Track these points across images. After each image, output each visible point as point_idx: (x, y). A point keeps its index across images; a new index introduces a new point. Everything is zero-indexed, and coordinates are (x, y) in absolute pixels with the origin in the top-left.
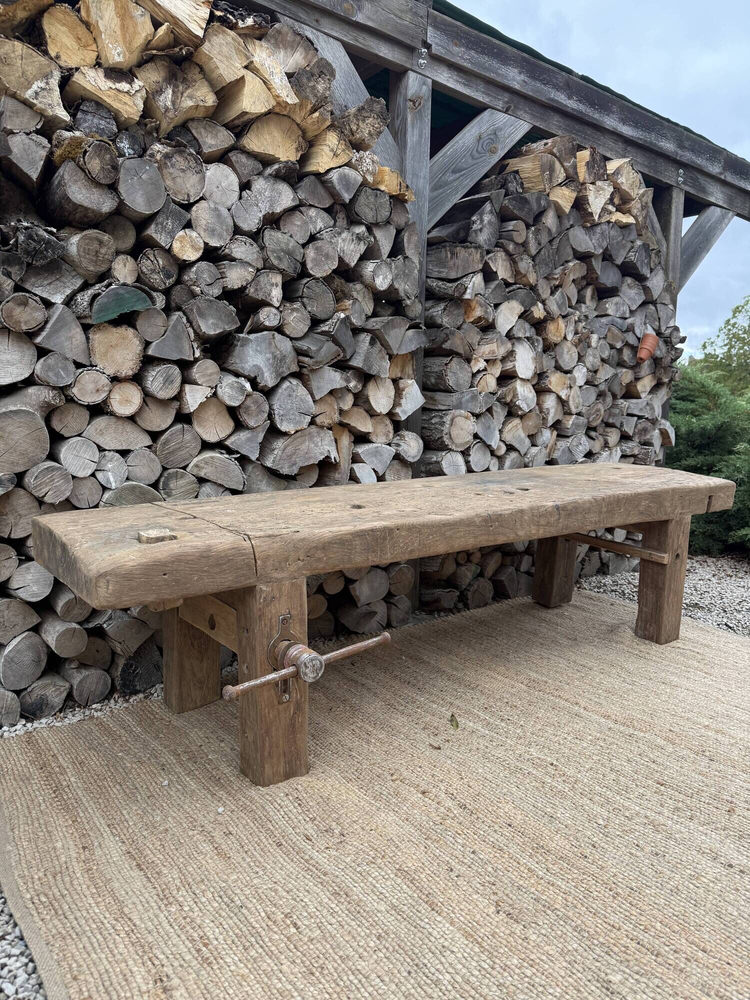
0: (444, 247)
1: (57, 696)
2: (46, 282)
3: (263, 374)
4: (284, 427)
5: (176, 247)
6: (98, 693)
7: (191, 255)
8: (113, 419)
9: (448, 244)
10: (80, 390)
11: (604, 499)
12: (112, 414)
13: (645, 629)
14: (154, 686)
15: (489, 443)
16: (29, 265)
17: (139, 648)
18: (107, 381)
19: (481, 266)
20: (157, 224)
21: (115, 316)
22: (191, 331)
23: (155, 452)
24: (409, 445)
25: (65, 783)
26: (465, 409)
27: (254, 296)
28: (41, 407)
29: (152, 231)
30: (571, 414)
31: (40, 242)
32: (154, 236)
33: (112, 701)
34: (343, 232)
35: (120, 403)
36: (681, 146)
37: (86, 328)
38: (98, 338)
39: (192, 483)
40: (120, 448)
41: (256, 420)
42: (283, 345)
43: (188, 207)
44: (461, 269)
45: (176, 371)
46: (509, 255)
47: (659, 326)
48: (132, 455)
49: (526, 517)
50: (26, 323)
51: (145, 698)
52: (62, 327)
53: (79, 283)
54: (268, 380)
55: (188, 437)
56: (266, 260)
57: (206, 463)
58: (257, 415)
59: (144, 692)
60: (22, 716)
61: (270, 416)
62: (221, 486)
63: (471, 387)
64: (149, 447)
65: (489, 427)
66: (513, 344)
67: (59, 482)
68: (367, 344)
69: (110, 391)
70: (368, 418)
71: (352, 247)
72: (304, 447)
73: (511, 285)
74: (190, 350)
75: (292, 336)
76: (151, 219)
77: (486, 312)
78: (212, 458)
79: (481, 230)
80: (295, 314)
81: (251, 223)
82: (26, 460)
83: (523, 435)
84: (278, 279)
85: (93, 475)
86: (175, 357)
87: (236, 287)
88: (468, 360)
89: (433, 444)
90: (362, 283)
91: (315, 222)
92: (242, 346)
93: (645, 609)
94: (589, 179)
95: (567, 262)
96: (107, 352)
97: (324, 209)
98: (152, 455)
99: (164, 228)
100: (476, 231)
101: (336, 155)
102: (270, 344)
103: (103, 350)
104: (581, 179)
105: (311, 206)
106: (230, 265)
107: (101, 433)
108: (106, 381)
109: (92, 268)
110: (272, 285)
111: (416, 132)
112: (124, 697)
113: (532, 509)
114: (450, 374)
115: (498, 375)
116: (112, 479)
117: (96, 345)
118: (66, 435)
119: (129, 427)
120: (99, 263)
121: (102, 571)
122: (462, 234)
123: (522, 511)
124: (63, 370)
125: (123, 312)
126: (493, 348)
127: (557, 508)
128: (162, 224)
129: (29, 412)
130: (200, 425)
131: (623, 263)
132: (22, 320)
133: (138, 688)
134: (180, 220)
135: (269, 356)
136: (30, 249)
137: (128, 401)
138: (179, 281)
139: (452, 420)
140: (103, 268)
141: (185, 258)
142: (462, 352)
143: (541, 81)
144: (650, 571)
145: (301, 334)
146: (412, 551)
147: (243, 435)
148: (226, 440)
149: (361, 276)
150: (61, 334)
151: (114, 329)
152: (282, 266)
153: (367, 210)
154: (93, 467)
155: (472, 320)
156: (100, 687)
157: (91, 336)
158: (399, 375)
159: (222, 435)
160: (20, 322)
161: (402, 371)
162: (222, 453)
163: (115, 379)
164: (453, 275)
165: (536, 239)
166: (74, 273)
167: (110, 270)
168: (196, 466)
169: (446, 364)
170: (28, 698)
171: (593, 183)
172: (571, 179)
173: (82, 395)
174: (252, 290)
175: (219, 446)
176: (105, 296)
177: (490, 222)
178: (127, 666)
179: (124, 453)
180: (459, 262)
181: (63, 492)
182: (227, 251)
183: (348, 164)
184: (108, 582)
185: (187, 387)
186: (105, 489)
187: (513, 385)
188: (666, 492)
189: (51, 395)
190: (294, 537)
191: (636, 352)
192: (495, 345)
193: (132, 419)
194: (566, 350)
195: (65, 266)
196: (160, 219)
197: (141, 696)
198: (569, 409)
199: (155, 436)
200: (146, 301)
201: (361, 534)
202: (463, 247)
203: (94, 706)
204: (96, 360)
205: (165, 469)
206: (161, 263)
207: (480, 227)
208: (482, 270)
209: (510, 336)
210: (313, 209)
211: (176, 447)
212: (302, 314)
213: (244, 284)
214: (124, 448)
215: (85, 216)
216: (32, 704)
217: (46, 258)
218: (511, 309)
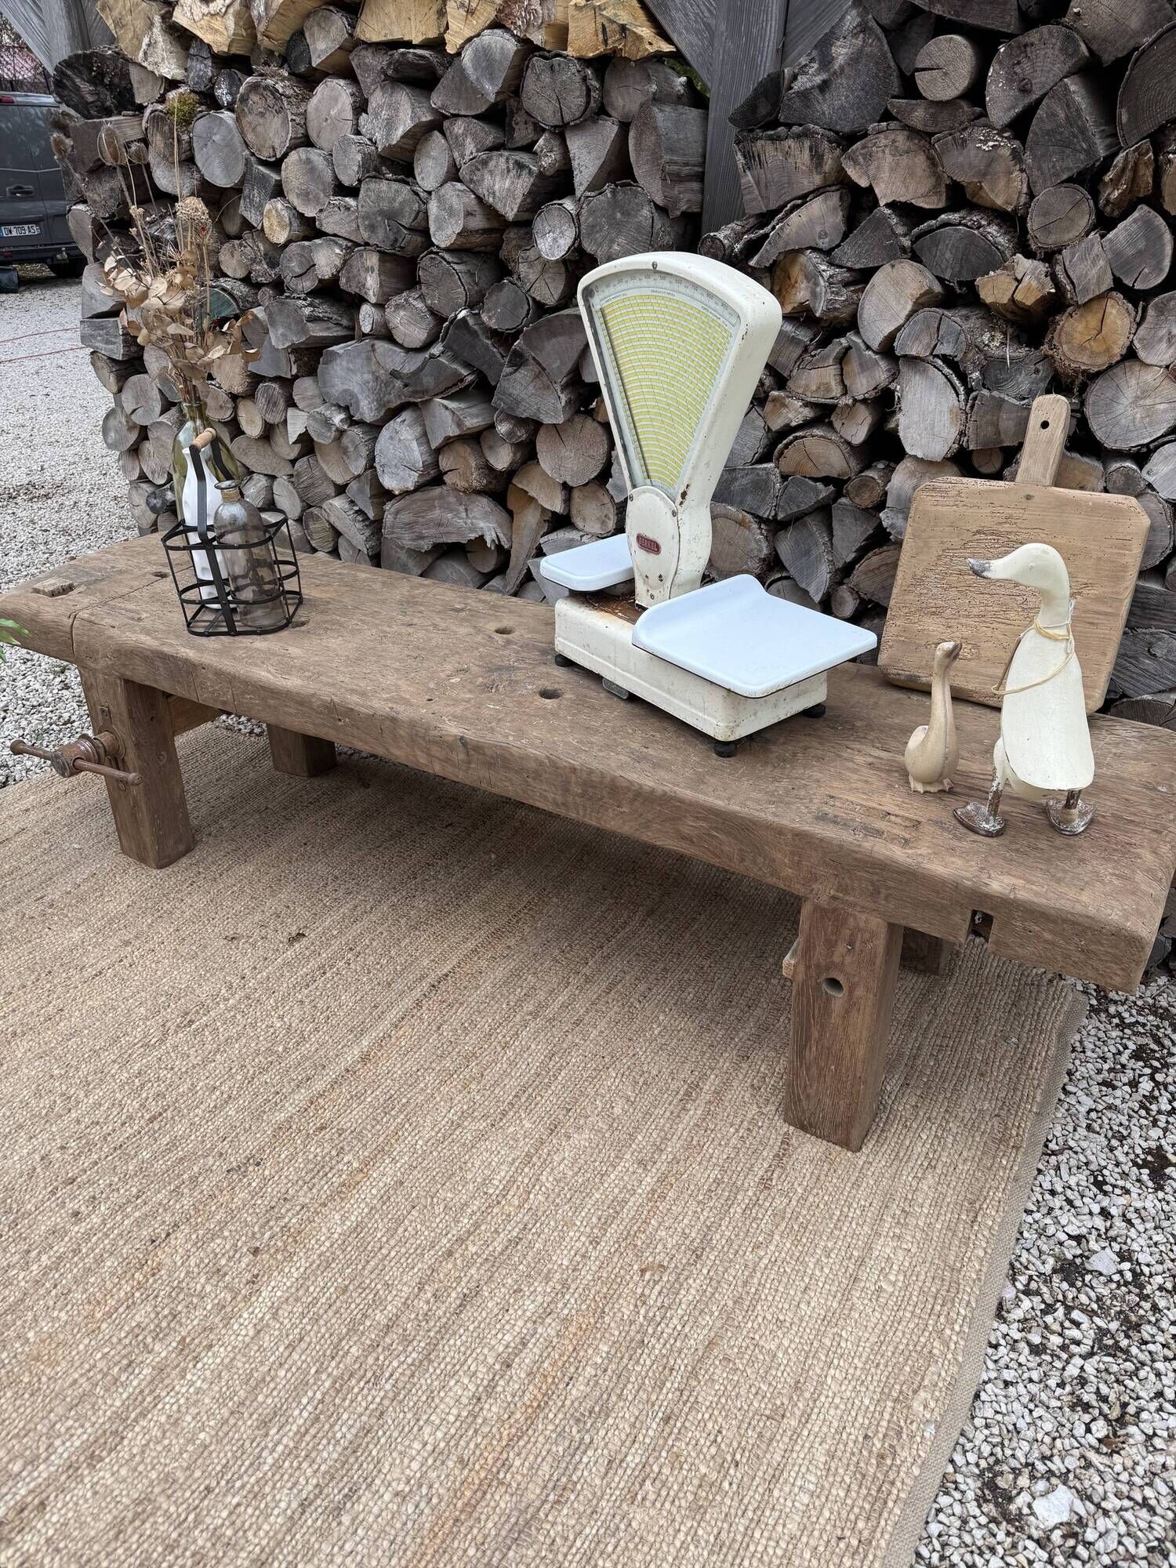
3: (357, 403)
4: (385, 482)
5: (267, 226)
7: (280, 235)
8: (249, 441)
12: (247, 434)
15: (803, 586)
18: (226, 398)
20: (245, 198)
23: (294, 484)
27: (345, 287)
29: (242, 209)
32: (244, 214)
34: (490, 158)
41: (355, 466)
42: (389, 360)
44: (775, 189)
45: (277, 391)
46: (920, 136)
48: (277, 482)
54: (367, 410)
58: (356, 460)
61: (370, 465)
63: (764, 459)
65: (807, 553)
69: (232, 407)
71: (507, 183)
72: (436, 513)
73: (928, 215)
74: (288, 365)
75: (405, 345)
77: (813, 293)
79: (824, 87)
80: (402, 313)
81: (350, 173)
84: (373, 260)
86: (272, 374)
87: (326, 277)
91: (463, 145)
92: (326, 363)
97: (476, 117)
98: (291, 487)
99: (252, 201)
100: (804, 95)
101: (470, 12)
102: (369, 359)
105: (455, 116)
108: (224, 397)
110: (367, 270)
115: (858, 440)
119: (267, 450)
122: (763, 110)
126: (826, 378)
128: (249, 198)
130: (323, 460)
134: (265, 189)
135: (368, 377)
137: (253, 421)
141: (276, 240)
145: (418, 344)
147: (354, 484)
148: (347, 485)
153: (542, 103)
159: (345, 477)
163: (234, 396)
165: (1012, 78)
167: (219, 263)
174: (343, 279)
177: (854, 60)
182: (319, 222)
183: (496, 25)
185: (291, 411)
192: (830, 372)
194: (1129, 393)
196: (247, 191)
200: (230, 304)
202: (771, 139)
205: (304, 506)
206: (261, 248)
207: (818, 80)
209: (887, 350)
210: (460, 122)
212: (418, 312)
213: (333, 271)
218: (896, 283)
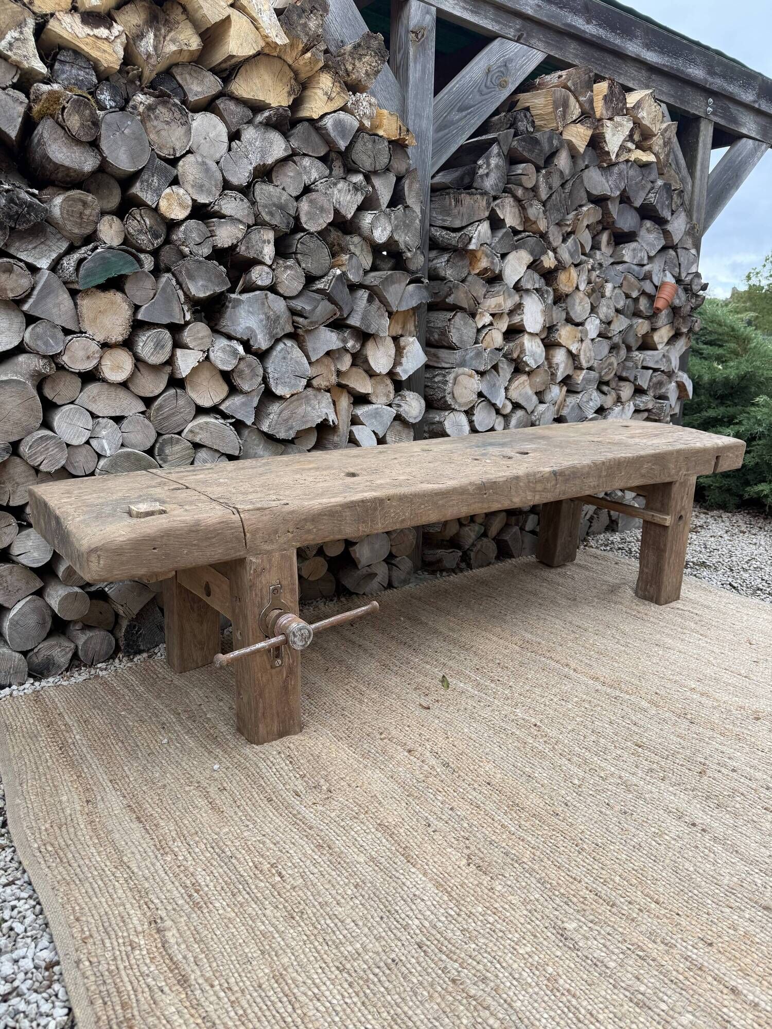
0: (448, 194)
1: (63, 656)
2: (30, 247)
3: (256, 336)
4: (279, 391)
5: (163, 205)
6: (102, 652)
7: (179, 214)
8: (106, 386)
9: (452, 191)
10: (70, 357)
11: (603, 463)
12: (104, 381)
13: (646, 589)
14: (157, 646)
15: (494, 402)
16: (12, 229)
17: (142, 610)
18: (97, 348)
19: (487, 214)
20: (142, 182)
21: (102, 281)
22: (180, 293)
23: (149, 418)
24: (410, 406)
25: (70, 741)
26: (469, 367)
27: (245, 254)
28: (32, 376)
29: (137, 189)
30: (581, 369)
31: (21, 206)
32: (140, 194)
33: (117, 661)
34: (339, 182)
35: (112, 369)
36: (711, 73)
37: (74, 293)
38: (85, 303)
39: (188, 448)
40: (114, 415)
41: (250, 384)
42: (276, 305)
43: (174, 162)
44: (466, 216)
45: (166, 335)
46: (518, 200)
47: (680, 273)
48: (125, 422)
49: (521, 484)
50: (12, 290)
51: (149, 657)
52: (49, 294)
53: (64, 246)
54: (262, 342)
55: (181, 402)
56: (257, 216)
57: (201, 428)
58: (251, 379)
59: (148, 651)
60: (30, 676)
61: (265, 380)
62: (216, 451)
63: (476, 343)
64: (143, 413)
65: (495, 385)
66: (521, 297)
67: (53, 451)
68: (365, 302)
69: (101, 358)
70: (368, 378)
71: (349, 197)
72: (301, 410)
73: (519, 232)
74: (181, 313)
75: (286, 294)
76: (135, 176)
77: (492, 263)
78: (207, 423)
79: (487, 175)
80: (289, 272)
81: (240, 176)
82: (20, 429)
83: (530, 392)
84: (270, 235)
85: (88, 442)
86: (166, 321)
87: (226, 246)
88: (473, 315)
89: (434, 404)
90: (360, 235)
91: (310, 172)
92: (234, 307)
93: (646, 570)
94: (606, 115)
95: (581, 206)
96: (95, 318)
97: (319, 158)
98: (147, 421)
99: (150, 185)
100: (481, 176)
101: (330, 99)
102: (263, 304)
103: (91, 316)
104: (598, 115)
105: (305, 155)
106: (220, 223)
107: (94, 400)
108: (95, 347)
109: (76, 231)
110: (264, 242)
111: (419, 67)
112: (129, 656)
113: (528, 475)
114: (453, 330)
115: (504, 329)
116: (106, 447)
117: (84, 311)
118: (59, 403)
119: (122, 394)
120: (84, 225)
121: (93, 546)
122: (467, 180)
123: (517, 478)
124: (52, 338)
125: (111, 276)
126: (500, 301)
127: (555, 473)
128: (147, 181)
129: (19, 382)
130: (193, 390)
131: (642, 205)
132: (8, 287)
133: (142, 648)
134: (166, 177)
135: (262, 317)
136: (11, 213)
137: (119, 367)
138: (168, 241)
139: (455, 379)
140: (88, 230)
141: (173, 217)
142: (466, 306)
143: (556, 4)
144: (652, 533)
145: (295, 293)
146: (403, 521)
147: (237, 400)
148: (220, 404)
149: (359, 228)
150: (48, 300)
151: (102, 294)
152: (274, 222)
153: (365, 158)
154: (88, 434)
155: (477, 271)
156: (105, 647)
157: (78, 302)
158: (400, 333)
159: (217, 400)
160: (6, 289)
161: (403, 328)
162: (216, 418)
163: (105, 346)
164: (457, 224)
165: (547, 183)
166: (59, 236)
167: (95, 231)
168: (191, 431)
169: (450, 320)
170: (34, 658)
171: (611, 119)
172: (587, 115)
173: (73, 362)
174: (243, 248)
175: (215, 410)
176: (91, 260)
177: (497, 166)
178: (130, 627)
179: (118, 420)
180: (463, 210)
181: (58, 461)
182: (216, 208)
183: (344, 109)
184: (99, 557)
185: (179, 352)
186: (99, 456)
187: (520, 339)
188: (670, 453)
189: (41, 364)
190: (283, 510)
191: (653, 301)
192: (501, 298)
193: (124, 385)
194: (578, 301)
195: (50, 229)
196: (145, 176)
197: (145, 655)
198: (580, 363)
199: (148, 401)
200: (133, 264)
201: (351, 506)
202: (468, 193)
203: (99, 665)
204: (85, 326)
205: (159, 435)
206: (148, 222)
207: (486, 171)
208: (488, 218)
209: (517, 287)
210: (307, 159)
211: (171, 412)
212: (296, 271)
213: (235, 242)
214: (118, 414)
215: (67, 175)
216: (39, 665)
217: (29, 221)
218: (519, 259)
